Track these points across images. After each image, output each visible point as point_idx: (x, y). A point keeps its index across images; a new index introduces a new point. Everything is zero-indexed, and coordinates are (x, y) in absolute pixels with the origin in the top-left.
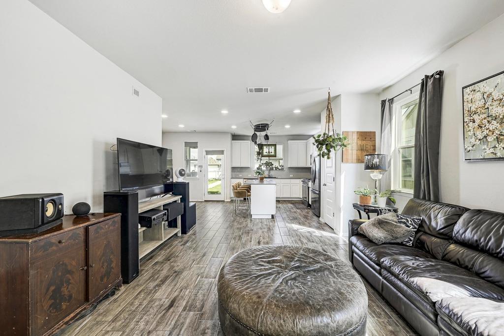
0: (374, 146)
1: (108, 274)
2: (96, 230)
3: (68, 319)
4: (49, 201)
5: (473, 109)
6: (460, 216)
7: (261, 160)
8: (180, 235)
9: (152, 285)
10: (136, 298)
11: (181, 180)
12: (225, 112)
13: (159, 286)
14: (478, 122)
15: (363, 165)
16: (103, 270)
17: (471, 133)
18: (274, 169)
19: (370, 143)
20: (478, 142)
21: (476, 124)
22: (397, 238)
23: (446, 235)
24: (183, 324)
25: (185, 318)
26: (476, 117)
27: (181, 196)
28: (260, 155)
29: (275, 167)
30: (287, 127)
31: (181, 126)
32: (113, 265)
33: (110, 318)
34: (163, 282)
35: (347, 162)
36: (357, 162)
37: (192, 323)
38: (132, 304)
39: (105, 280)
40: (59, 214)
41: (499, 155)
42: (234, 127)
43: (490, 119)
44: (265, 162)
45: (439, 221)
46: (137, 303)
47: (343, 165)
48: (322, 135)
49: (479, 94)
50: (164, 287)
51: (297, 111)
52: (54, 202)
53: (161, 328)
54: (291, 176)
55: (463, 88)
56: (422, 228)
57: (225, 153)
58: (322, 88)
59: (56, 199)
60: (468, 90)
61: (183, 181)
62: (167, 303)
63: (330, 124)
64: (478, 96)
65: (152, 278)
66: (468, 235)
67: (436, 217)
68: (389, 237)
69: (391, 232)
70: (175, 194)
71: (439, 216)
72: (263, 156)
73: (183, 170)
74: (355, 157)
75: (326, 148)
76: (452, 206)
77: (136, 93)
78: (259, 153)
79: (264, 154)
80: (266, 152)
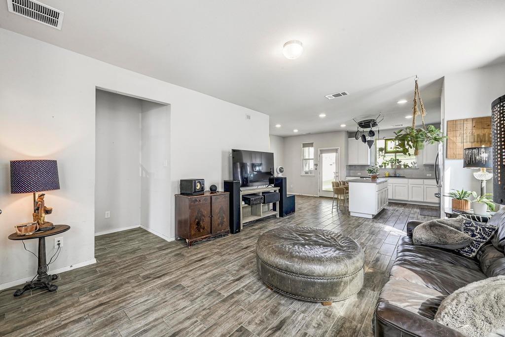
1: (222, 223)
2: (216, 199)
3: (202, 237)
4: (198, 182)
7: (384, 156)
8: (278, 217)
9: (243, 237)
10: (232, 241)
11: (280, 175)
12: (322, 116)
13: (246, 239)
16: (219, 221)
18: (402, 166)
22: (446, 243)
24: (245, 256)
25: (248, 255)
27: (279, 188)
28: (384, 151)
29: (404, 165)
31: (296, 131)
32: (225, 220)
33: (218, 244)
34: (249, 238)
37: (250, 257)
38: (230, 242)
39: (220, 226)
40: (202, 189)
42: (343, 126)
44: (390, 159)
46: (232, 242)
47: (447, 162)
50: (248, 240)
52: (200, 182)
53: (235, 254)
57: (339, 151)
58: (408, 78)
59: (201, 182)
61: (281, 176)
62: (245, 246)
65: (246, 235)
70: (275, 186)
72: (386, 152)
73: (282, 168)
77: (249, 117)
78: (381, 150)
79: (389, 149)
80: (391, 148)
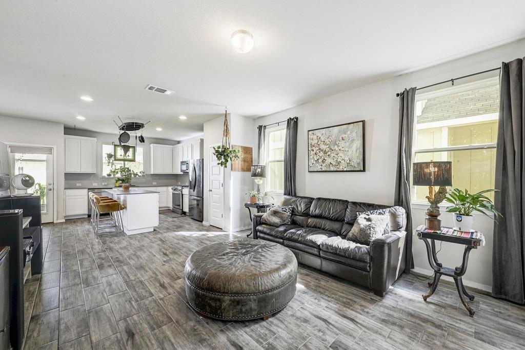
0: (252, 158)
5: (313, 144)
6: (311, 203)
7: (113, 164)
8: (31, 277)
12: (87, 99)
14: (315, 151)
15: (249, 174)
17: (312, 157)
19: (249, 156)
20: (315, 162)
21: (314, 152)
23: (306, 214)
26: (314, 148)
28: (113, 158)
29: (134, 174)
30: (159, 129)
35: (235, 170)
36: (242, 171)
41: (323, 170)
42: (81, 118)
43: (320, 150)
45: (302, 206)
47: (232, 172)
48: (221, 147)
49: (315, 136)
51: (183, 118)
54: (154, 183)
55: (309, 131)
56: (293, 212)
60: (310, 133)
63: (227, 138)
64: (315, 137)
66: (317, 211)
67: (300, 205)
68: (282, 221)
69: (281, 218)
71: (302, 204)
72: (116, 160)
74: (240, 167)
75: (224, 159)
76: (307, 198)
78: (110, 156)
79: (118, 157)
80: (121, 155)
